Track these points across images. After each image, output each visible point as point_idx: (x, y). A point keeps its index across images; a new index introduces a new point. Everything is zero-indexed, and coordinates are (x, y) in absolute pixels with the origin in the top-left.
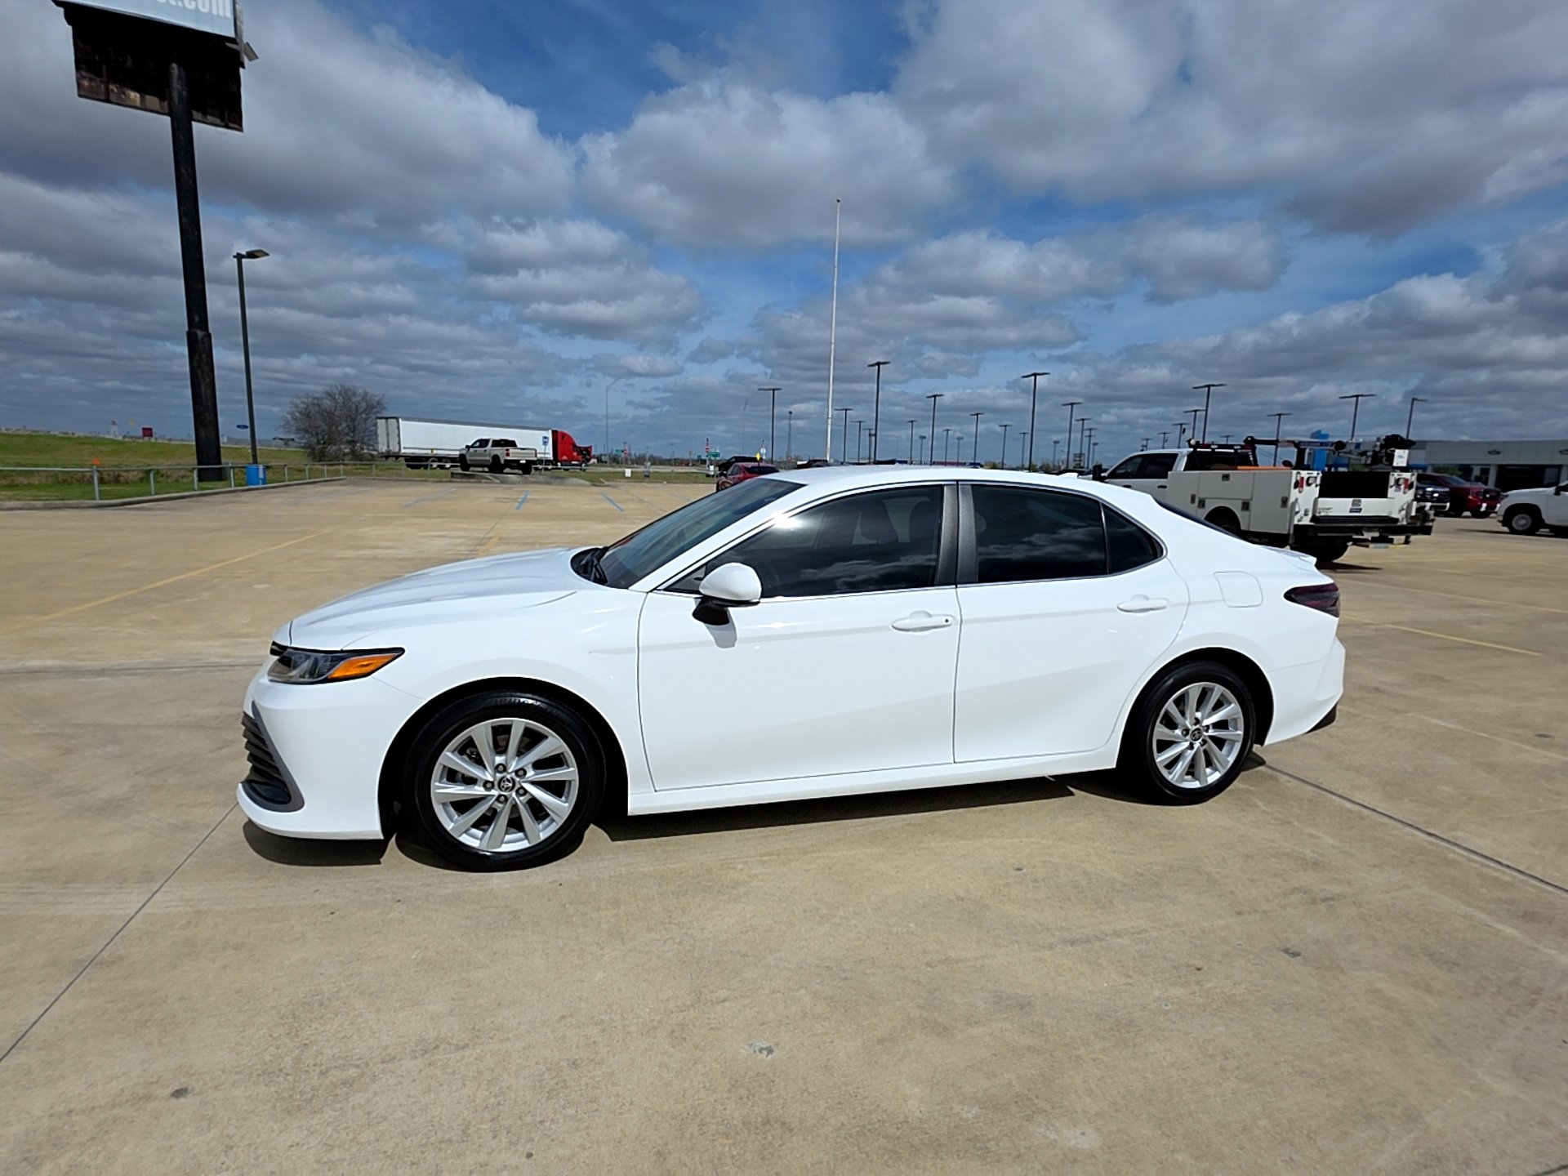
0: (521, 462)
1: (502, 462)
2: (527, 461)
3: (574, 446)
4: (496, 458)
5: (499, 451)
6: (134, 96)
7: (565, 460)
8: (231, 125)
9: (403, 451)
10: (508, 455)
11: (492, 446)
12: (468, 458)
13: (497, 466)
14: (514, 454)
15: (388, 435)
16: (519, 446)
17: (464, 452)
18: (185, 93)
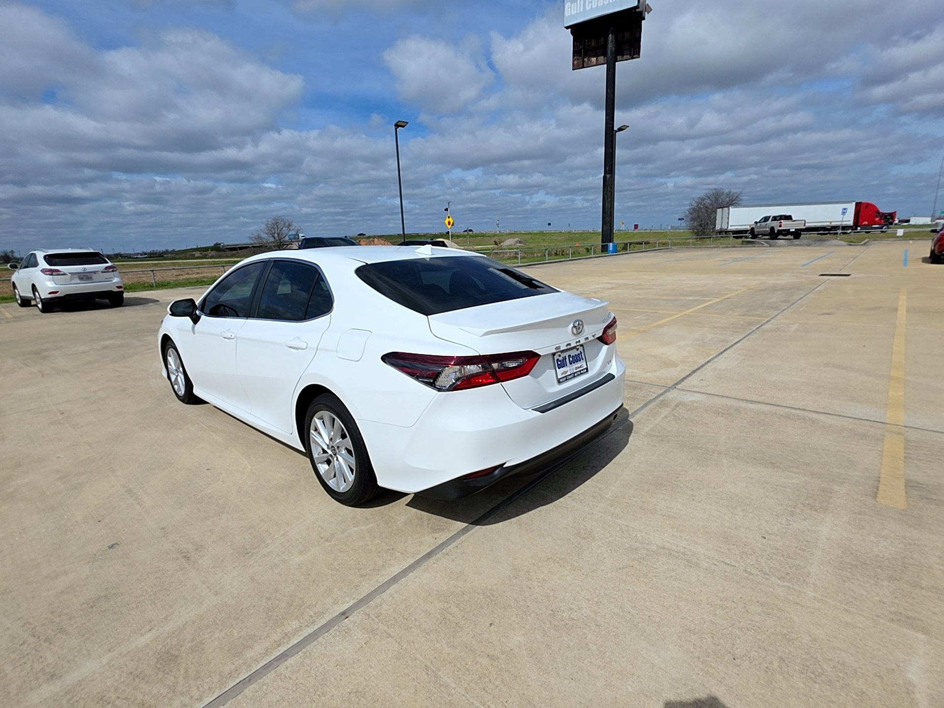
0: (791, 230)
1: (776, 232)
2: (796, 229)
3: (878, 212)
4: (772, 228)
5: (775, 224)
6: (594, 59)
7: (865, 225)
8: (635, 56)
9: (729, 228)
10: (780, 226)
11: (772, 221)
12: (755, 230)
13: (774, 235)
14: (785, 225)
15: (722, 218)
16: (794, 219)
17: (753, 226)
18: (613, 49)
